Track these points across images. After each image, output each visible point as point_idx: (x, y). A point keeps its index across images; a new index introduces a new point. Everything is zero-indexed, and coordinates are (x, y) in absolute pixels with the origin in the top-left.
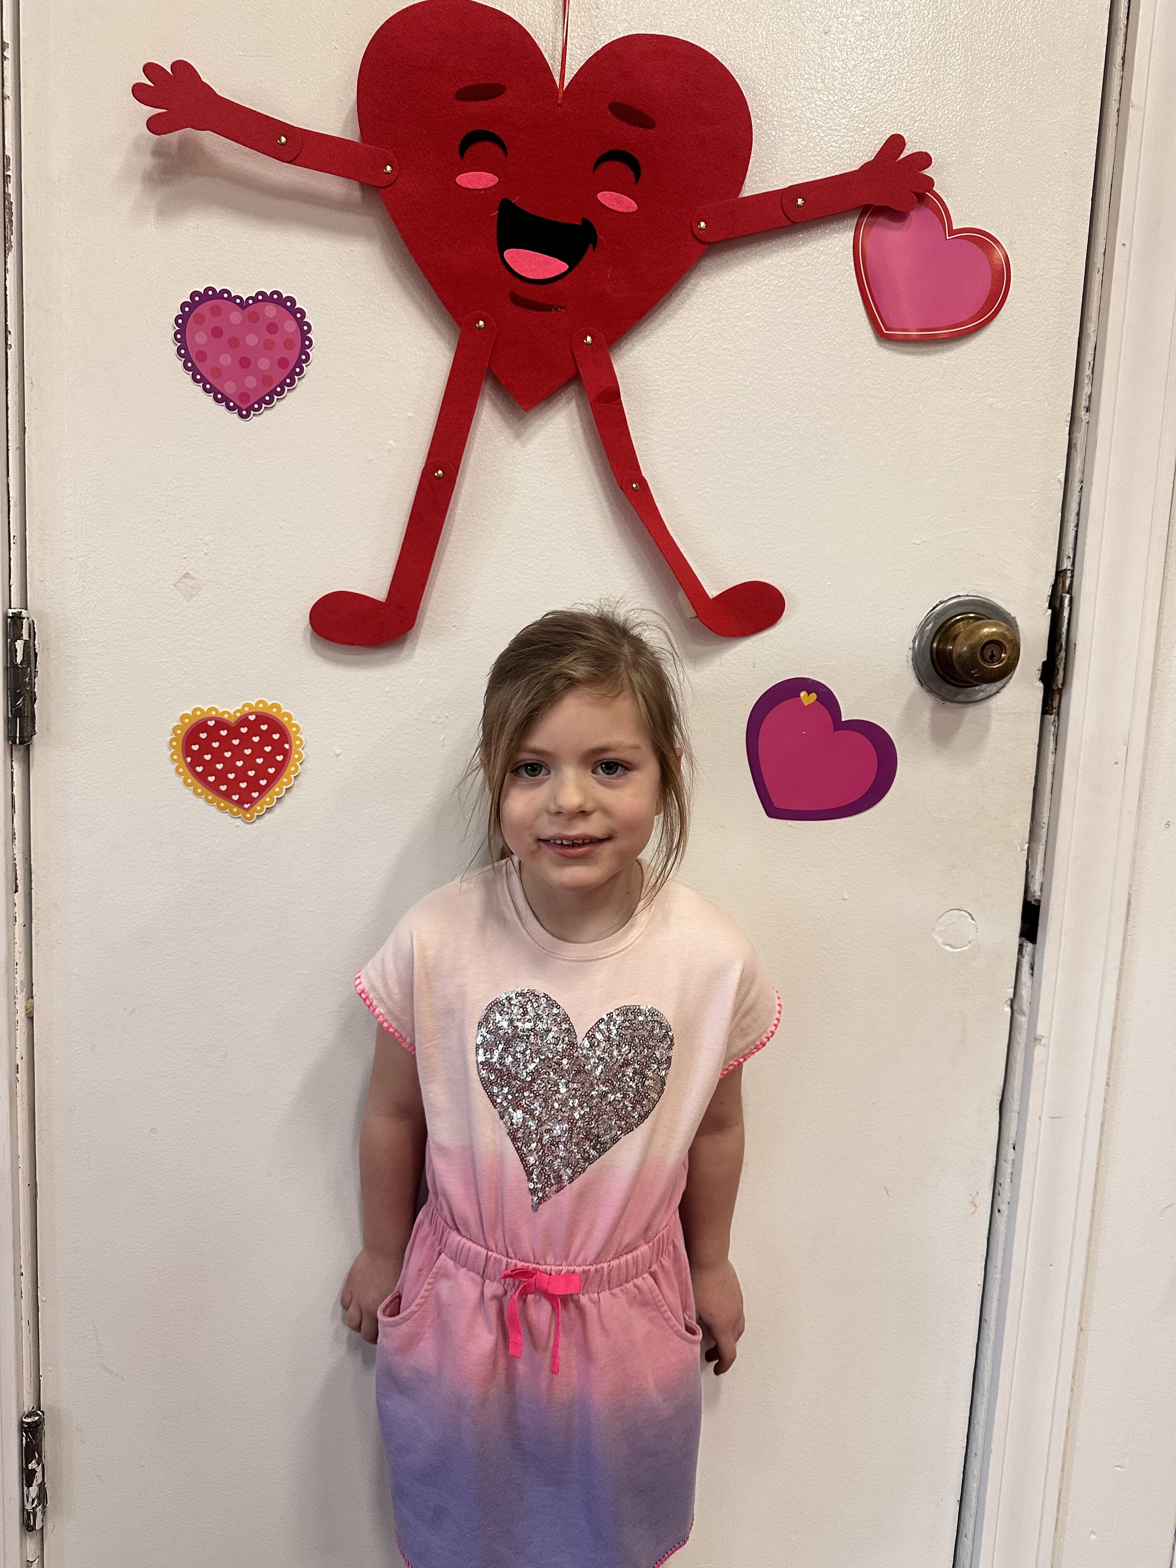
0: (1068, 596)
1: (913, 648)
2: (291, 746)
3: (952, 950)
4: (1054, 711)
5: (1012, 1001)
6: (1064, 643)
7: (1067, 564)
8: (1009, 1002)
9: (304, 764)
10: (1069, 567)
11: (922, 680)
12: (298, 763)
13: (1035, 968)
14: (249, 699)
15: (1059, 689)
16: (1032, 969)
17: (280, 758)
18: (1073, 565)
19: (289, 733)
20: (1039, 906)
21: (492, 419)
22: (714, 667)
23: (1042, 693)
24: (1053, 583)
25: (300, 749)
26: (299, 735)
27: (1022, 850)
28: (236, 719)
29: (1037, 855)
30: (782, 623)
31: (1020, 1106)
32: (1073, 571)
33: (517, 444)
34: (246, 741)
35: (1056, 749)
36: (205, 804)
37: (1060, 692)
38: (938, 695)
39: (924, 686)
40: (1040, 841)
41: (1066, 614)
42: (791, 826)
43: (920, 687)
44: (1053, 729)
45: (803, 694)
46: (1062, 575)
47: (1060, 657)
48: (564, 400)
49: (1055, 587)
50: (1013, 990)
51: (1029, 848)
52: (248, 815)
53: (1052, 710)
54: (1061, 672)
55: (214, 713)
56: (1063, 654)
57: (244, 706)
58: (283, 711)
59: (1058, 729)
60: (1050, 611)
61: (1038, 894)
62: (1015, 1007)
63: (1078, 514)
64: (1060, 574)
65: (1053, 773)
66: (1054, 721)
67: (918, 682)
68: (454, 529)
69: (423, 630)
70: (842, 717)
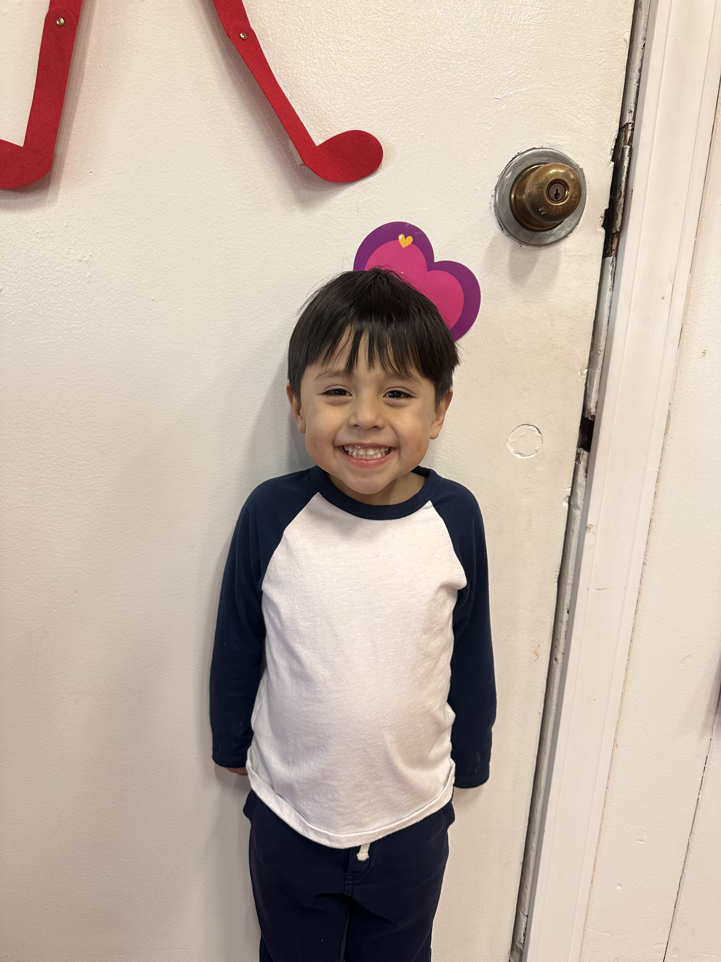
0: (628, 147)
1: (495, 195)
3: (522, 458)
4: (613, 252)
5: (570, 498)
6: (623, 190)
7: (629, 118)
8: (567, 499)
10: (631, 121)
11: (503, 225)
13: (588, 472)
15: (617, 232)
16: (586, 472)
18: (634, 118)
20: (594, 422)
22: (322, 212)
23: (604, 237)
24: (616, 137)
27: (582, 375)
29: (594, 379)
30: (379, 170)
31: (574, 579)
32: (633, 125)
35: (613, 287)
37: (619, 234)
38: (515, 237)
39: (504, 230)
40: (597, 366)
41: (626, 164)
43: (501, 231)
44: (611, 268)
45: (401, 237)
46: (624, 129)
47: (619, 203)
49: (618, 141)
50: (570, 489)
51: (588, 373)
53: (611, 252)
54: (620, 217)
56: (622, 201)
59: (615, 268)
60: (613, 163)
61: (593, 410)
62: (572, 503)
63: (640, 70)
64: (622, 128)
65: (610, 307)
66: (613, 261)
67: (499, 226)
68: (85, 80)
69: (63, 176)
70: (435, 258)
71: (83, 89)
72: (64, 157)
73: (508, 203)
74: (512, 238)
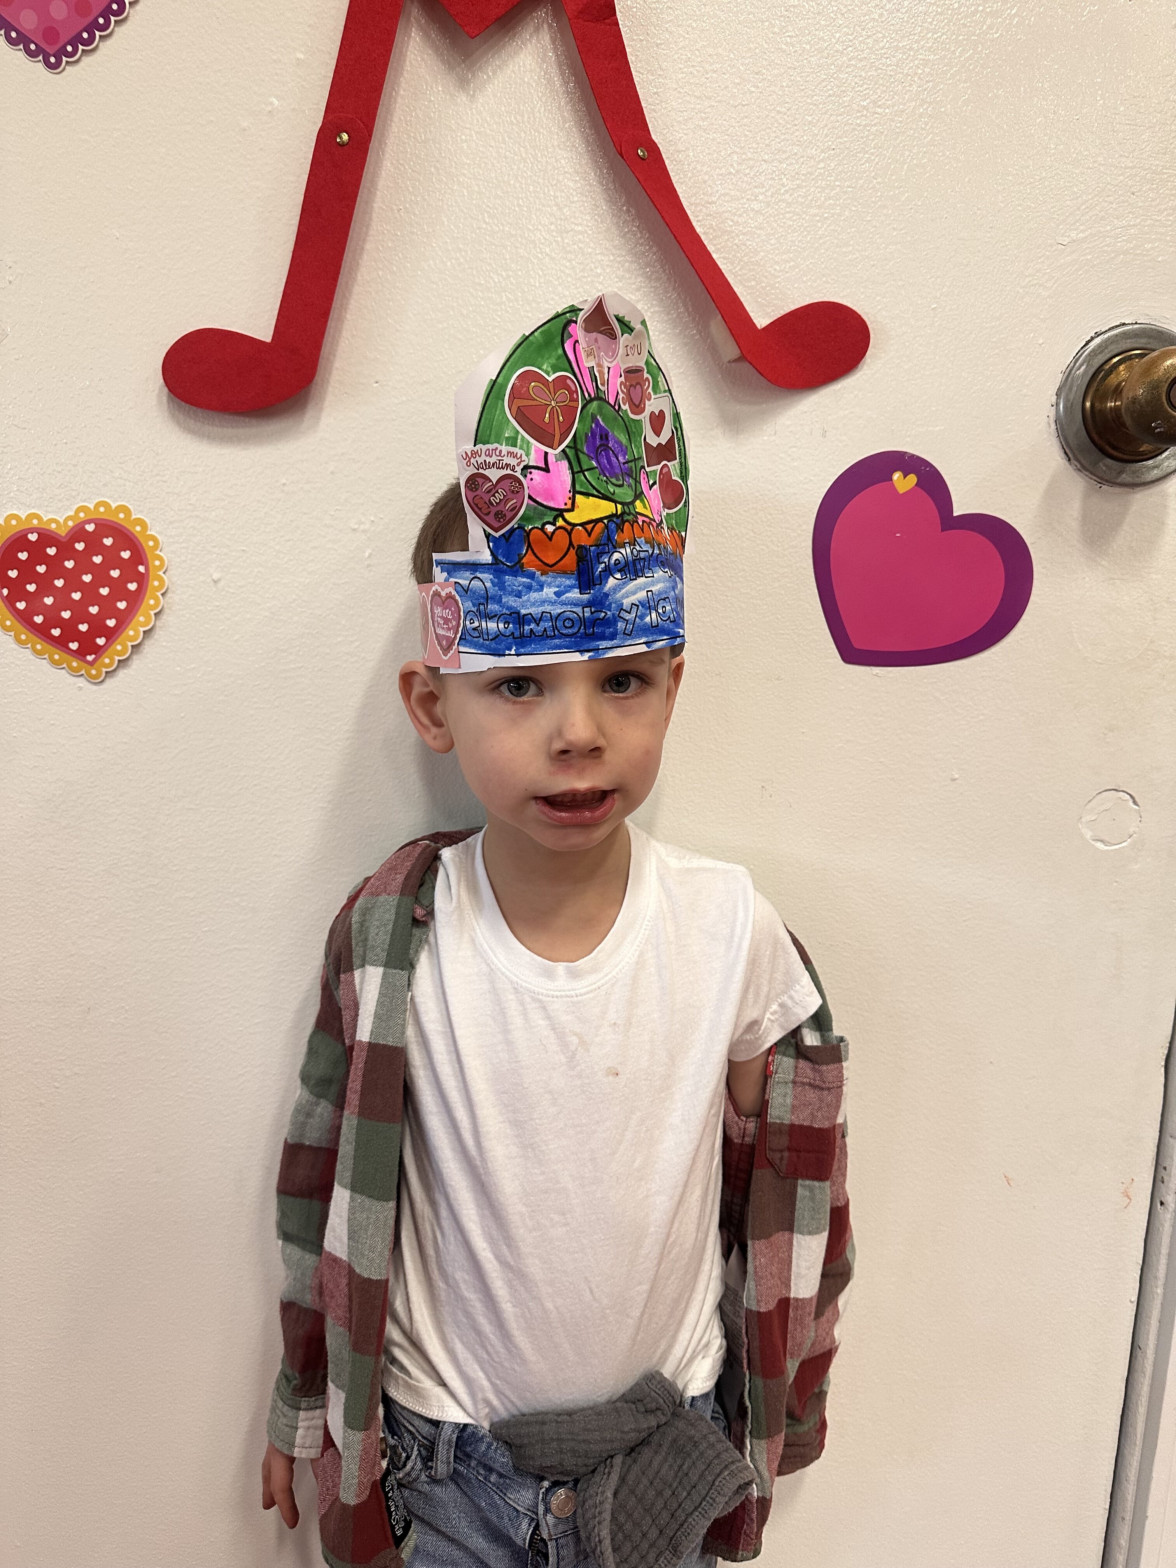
1: (1057, 404)
2: (147, 569)
3: (1106, 848)
9: (169, 595)
11: (1071, 452)
12: (159, 594)
14: (85, 501)
17: (132, 587)
19: (143, 549)
21: (423, 59)
22: (766, 438)
25: (161, 573)
26: (158, 552)
28: (68, 529)
30: (865, 367)
33: (463, 98)
34: (83, 561)
36: (32, 657)
38: (1091, 473)
39: (1073, 461)
42: (876, 675)
43: (1067, 463)
45: (897, 476)
48: (531, 29)
52: (94, 672)
55: (35, 522)
57: (78, 510)
58: (133, 517)
67: (1063, 455)
68: (371, 232)
69: (330, 389)
70: (954, 509)
71: (368, 246)
72: (331, 357)
73: (1080, 416)
74: (1087, 473)
